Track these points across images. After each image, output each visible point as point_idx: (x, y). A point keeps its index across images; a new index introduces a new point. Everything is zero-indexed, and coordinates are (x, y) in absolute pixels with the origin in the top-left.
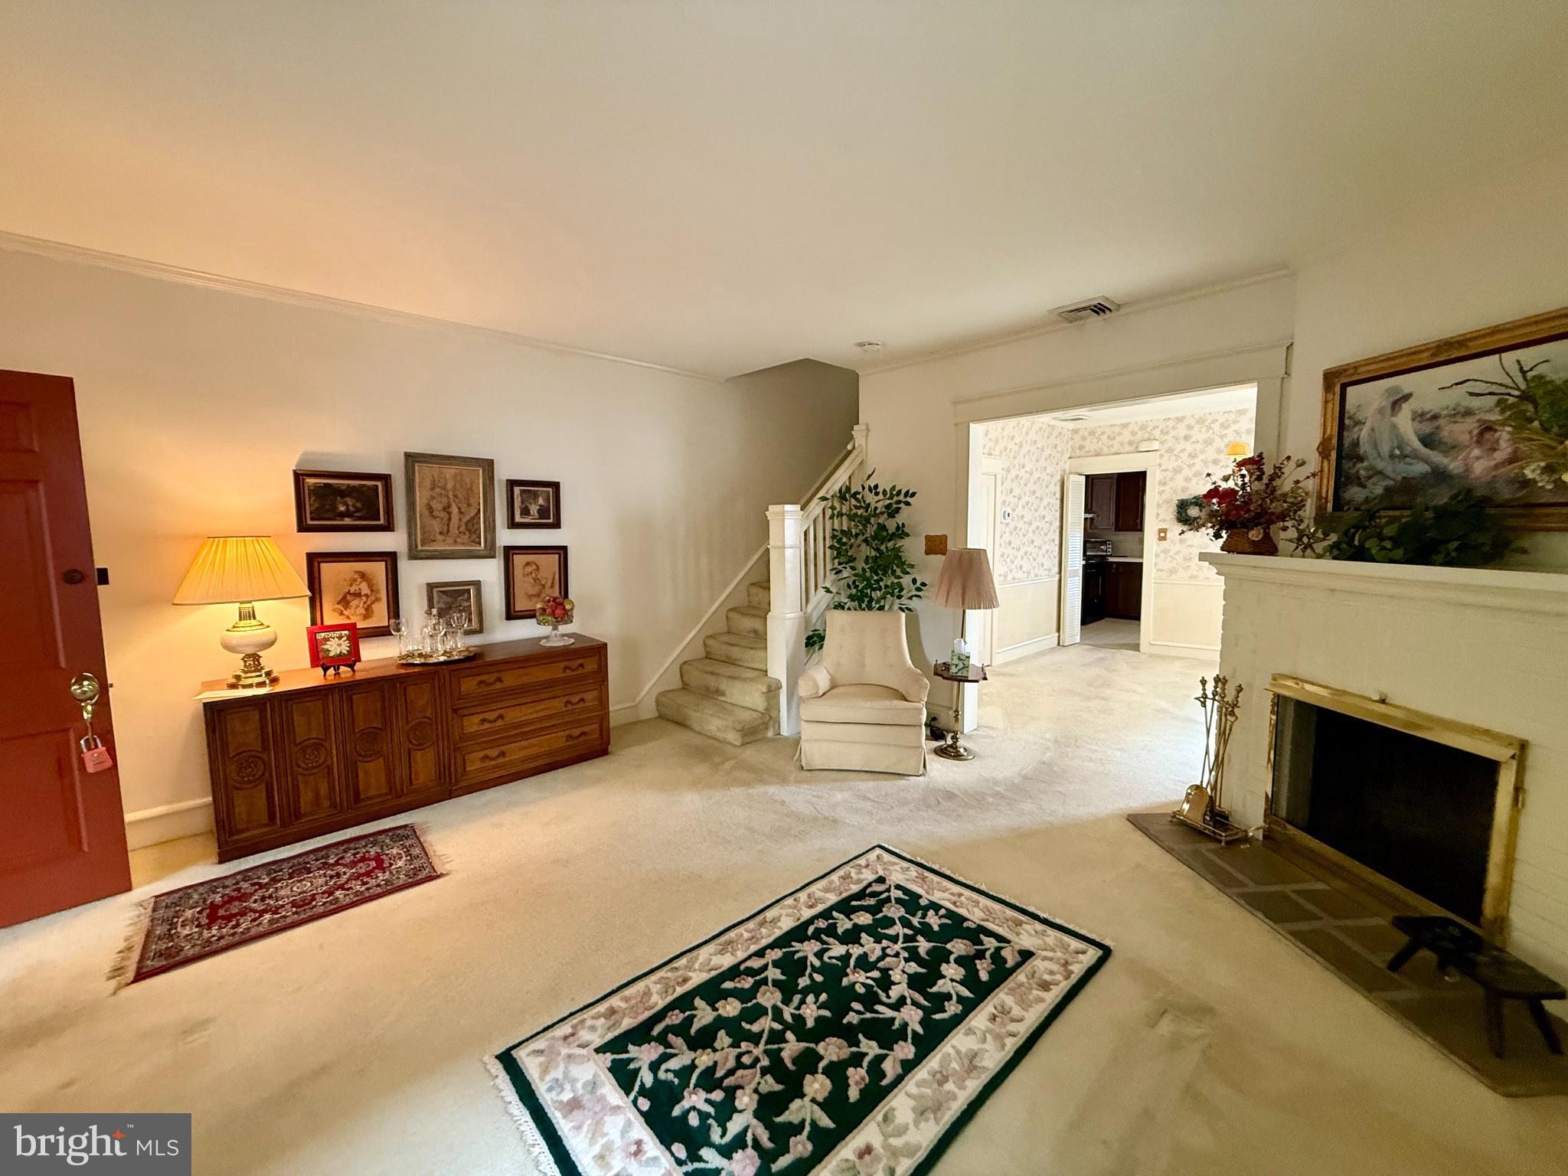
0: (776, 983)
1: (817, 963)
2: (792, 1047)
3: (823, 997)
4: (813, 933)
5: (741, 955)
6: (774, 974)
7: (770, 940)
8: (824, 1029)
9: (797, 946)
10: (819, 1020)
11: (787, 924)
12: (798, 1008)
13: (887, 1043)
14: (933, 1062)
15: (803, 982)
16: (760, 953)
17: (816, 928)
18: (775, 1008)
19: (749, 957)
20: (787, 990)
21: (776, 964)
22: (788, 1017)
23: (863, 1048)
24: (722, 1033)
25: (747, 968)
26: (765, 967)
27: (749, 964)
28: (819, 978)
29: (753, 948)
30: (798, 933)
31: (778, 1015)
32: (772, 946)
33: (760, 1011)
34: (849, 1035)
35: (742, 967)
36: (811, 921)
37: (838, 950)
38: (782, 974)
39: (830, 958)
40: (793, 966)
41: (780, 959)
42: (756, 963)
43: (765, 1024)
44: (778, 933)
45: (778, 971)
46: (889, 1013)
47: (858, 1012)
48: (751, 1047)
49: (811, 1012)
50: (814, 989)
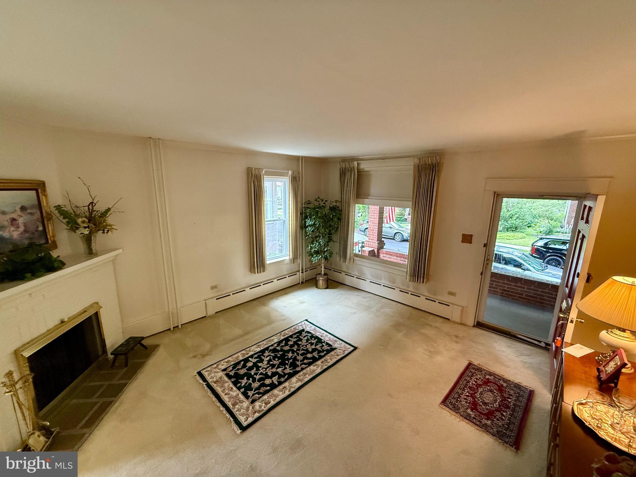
0: (298, 361)
1: (287, 366)
2: (295, 348)
3: (286, 357)
4: (286, 375)
5: (308, 369)
6: (299, 363)
7: (299, 374)
8: (288, 351)
9: (291, 371)
10: (289, 353)
11: (294, 379)
12: (293, 355)
13: (275, 349)
14: (266, 346)
15: (291, 361)
16: (302, 369)
17: (284, 377)
18: (298, 356)
19: (306, 368)
20: (295, 359)
21: (298, 366)
22: (296, 354)
23: (280, 348)
24: (310, 351)
25: (306, 365)
26: (301, 365)
27: (306, 366)
28: (287, 362)
29: (304, 371)
30: (291, 376)
31: (298, 354)
32: (299, 372)
33: (302, 355)
34: (282, 350)
35: (307, 365)
36: (286, 380)
37: (279, 370)
38: (296, 363)
39: (282, 368)
40: (294, 365)
41: (297, 367)
42: (303, 366)
43: (301, 352)
44: (297, 376)
45: (297, 364)
46: (272, 354)
47: (279, 354)
48: (304, 348)
49: (290, 355)
50: (288, 359)
